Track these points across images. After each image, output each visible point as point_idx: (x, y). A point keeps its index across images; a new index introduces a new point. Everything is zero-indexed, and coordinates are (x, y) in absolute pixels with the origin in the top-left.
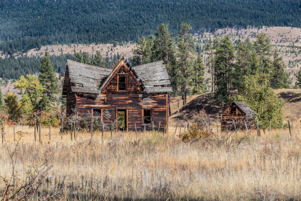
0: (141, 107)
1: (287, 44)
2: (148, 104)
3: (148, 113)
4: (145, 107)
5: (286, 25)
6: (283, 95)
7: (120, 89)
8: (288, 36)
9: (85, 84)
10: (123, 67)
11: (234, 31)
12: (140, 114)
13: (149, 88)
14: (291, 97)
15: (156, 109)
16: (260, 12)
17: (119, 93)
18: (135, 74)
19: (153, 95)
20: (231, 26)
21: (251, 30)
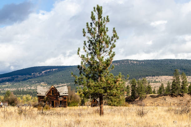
0: (59, 100)
1: (167, 81)
2: (61, 99)
3: (61, 102)
4: (60, 100)
5: (167, 75)
6: (151, 96)
7: (52, 94)
8: (167, 79)
9: (41, 93)
10: (53, 88)
11: (151, 77)
12: (58, 102)
13: (61, 94)
14: (153, 97)
15: (64, 101)
16: (159, 72)
17: (52, 96)
18: (56, 90)
19: (62, 96)
20: (150, 76)
21: (156, 77)
